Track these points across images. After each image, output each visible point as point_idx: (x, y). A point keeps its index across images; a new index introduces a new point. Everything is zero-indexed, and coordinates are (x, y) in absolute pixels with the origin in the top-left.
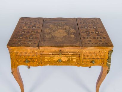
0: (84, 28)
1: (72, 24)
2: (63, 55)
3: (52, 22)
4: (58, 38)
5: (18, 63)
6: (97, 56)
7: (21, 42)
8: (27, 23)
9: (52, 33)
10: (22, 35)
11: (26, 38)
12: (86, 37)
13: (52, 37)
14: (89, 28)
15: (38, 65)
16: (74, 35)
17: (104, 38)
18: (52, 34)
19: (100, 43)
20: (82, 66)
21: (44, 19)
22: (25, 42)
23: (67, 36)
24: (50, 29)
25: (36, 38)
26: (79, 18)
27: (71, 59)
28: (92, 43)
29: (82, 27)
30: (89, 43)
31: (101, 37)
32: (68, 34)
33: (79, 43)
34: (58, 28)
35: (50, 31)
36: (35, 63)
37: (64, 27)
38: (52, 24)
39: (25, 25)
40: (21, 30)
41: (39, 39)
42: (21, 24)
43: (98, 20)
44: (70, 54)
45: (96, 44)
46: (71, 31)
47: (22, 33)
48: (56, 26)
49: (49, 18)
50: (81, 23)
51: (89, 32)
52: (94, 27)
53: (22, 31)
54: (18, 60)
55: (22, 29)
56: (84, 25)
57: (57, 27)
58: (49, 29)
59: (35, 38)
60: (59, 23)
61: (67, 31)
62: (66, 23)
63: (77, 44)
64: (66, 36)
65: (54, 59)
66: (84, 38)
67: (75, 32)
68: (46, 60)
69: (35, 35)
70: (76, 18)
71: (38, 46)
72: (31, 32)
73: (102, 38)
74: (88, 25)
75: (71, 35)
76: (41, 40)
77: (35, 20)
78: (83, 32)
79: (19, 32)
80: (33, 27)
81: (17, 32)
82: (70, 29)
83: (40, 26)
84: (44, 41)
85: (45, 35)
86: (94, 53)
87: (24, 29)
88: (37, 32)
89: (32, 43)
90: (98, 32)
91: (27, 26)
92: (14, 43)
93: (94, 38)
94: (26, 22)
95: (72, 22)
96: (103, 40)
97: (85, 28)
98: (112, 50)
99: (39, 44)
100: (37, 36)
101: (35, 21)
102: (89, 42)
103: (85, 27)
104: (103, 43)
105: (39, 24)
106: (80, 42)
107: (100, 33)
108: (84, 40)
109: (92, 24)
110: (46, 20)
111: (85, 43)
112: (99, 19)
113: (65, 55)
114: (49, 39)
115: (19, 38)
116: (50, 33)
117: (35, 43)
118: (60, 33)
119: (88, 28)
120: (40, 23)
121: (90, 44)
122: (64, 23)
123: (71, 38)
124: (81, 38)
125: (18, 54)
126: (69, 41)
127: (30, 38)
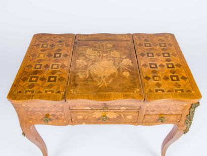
0: (146, 56)
1: (126, 48)
2: (109, 110)
3: (89, 43)
4: (100, 78)
5: (31, 122)
6: (170, 111)
7: (34, 89)
8: (46, 46)
9: (89, 68)
10: (36, 73)
11: (43, 79)
12: (151, 76)
13: (90, 76)
14: (155, 57)
15: (66, 124)
16: (129, 71)
17: (183, 78)
18: (89, 71)
19: (176, 91)
20: (142, 125)
21: (75, 37)
22: (41, 90)
23: (117, 73)
24: (86, 58)
25: (61, 79)
26: (136, 34)
27: (124, 115)
28: (163, 91)
29: (143, 55)
30: (157, 91)
31: (177, 77)
32: (119, 70)
33: (138, 90)
34: (100, 56)
35: (86, 64)
36: (60, 121)
37: (112, 55)
38: (90, 48)
39: (41, 50)
40: (34, 62)
41: (66, 82)
42: (35, 47)
43: (170, 37)
44: (121, 108)
45: (169, 91)
46: (123, 62)
47: (35, 68)
48: (96, 52)
49: (85, 35)
50: (140, 45)
51: (156, 65)
52: (163, 54)
53: (36, 65)
54: (30, 117)
55: (36, 60)
56: (147, 50)
57: (99, 54)
58: (84, 58)
59: (59, 79)
60: (102, 46)
61: (117, 63)
62: (114, 46)
63: (135, 92)
64: (115, 73)
65: (94, 116)
66: (148, 78)
67: (131, 65)
68: (80, 117)
69: (59, 73)
70: (132, 33)
71: (64, 98)
72: (53, 65)
73: (180, 77)
74: (152, 49)
75: (123, 72)
76: (70, 85)
77: (60, 39)
78: (145, 65)
79: (32, 66)
80: (55, 54)
81: (27, 66)
82: (121, 59)
83: (68, 51)
84: (75, 85)
85: (77, 72)
86: (165, 107)
87: (41, 60)
88: (63, 66)
89: (52, 92)
90: (172, 64)
91: (46, 52)
92: (20, 92)
93: (166, 78)
94: (43, 45)
95: (125, 44)
96: (181, 82)
97: (148, 56)
98: (198, 103)
99: (65, 93)
100: (62, 76)
101: (60, 42)
102: (157, 88)
103: (148, 54)
104: (182, 91)
105: (66, 48)
106: (140, 87)
107: (176, 68)
108: (147, 83)
109: (161, 46)
110: (79, 39)
111: (150, 91)
112: (172, 36)
113: (114, 109)
114: (84, 81)
115: (31, 81)
116: (86, 67)
117: (59, 92)
118: (105, 68)
119: (153, 56)
120: (69, 46)
121: (159, 91)
122: (110, 45)
123: (124, 78)
124: (142, 78)
125: (30, 109)
126: (120, 86)
127: (49, 81)
